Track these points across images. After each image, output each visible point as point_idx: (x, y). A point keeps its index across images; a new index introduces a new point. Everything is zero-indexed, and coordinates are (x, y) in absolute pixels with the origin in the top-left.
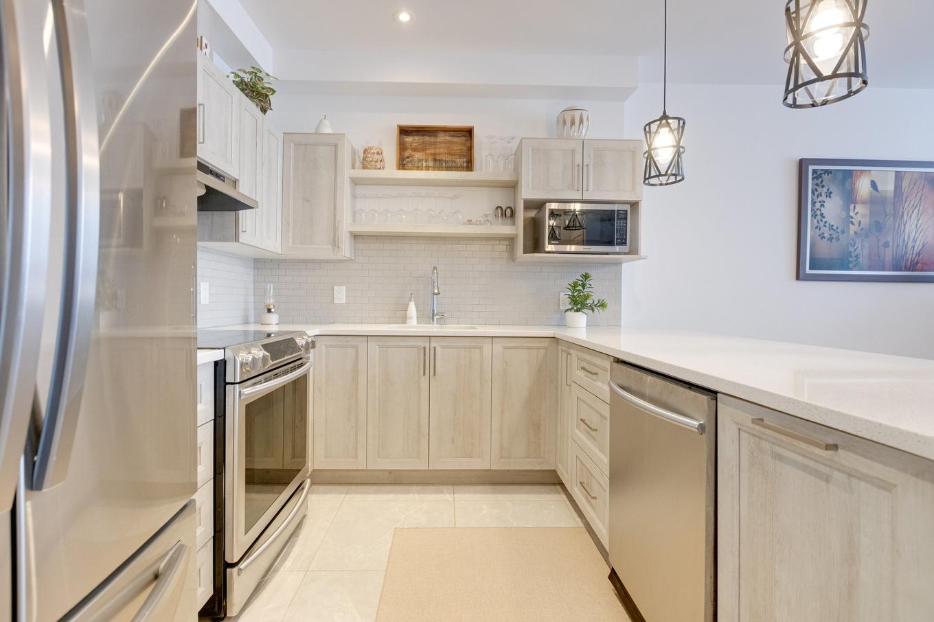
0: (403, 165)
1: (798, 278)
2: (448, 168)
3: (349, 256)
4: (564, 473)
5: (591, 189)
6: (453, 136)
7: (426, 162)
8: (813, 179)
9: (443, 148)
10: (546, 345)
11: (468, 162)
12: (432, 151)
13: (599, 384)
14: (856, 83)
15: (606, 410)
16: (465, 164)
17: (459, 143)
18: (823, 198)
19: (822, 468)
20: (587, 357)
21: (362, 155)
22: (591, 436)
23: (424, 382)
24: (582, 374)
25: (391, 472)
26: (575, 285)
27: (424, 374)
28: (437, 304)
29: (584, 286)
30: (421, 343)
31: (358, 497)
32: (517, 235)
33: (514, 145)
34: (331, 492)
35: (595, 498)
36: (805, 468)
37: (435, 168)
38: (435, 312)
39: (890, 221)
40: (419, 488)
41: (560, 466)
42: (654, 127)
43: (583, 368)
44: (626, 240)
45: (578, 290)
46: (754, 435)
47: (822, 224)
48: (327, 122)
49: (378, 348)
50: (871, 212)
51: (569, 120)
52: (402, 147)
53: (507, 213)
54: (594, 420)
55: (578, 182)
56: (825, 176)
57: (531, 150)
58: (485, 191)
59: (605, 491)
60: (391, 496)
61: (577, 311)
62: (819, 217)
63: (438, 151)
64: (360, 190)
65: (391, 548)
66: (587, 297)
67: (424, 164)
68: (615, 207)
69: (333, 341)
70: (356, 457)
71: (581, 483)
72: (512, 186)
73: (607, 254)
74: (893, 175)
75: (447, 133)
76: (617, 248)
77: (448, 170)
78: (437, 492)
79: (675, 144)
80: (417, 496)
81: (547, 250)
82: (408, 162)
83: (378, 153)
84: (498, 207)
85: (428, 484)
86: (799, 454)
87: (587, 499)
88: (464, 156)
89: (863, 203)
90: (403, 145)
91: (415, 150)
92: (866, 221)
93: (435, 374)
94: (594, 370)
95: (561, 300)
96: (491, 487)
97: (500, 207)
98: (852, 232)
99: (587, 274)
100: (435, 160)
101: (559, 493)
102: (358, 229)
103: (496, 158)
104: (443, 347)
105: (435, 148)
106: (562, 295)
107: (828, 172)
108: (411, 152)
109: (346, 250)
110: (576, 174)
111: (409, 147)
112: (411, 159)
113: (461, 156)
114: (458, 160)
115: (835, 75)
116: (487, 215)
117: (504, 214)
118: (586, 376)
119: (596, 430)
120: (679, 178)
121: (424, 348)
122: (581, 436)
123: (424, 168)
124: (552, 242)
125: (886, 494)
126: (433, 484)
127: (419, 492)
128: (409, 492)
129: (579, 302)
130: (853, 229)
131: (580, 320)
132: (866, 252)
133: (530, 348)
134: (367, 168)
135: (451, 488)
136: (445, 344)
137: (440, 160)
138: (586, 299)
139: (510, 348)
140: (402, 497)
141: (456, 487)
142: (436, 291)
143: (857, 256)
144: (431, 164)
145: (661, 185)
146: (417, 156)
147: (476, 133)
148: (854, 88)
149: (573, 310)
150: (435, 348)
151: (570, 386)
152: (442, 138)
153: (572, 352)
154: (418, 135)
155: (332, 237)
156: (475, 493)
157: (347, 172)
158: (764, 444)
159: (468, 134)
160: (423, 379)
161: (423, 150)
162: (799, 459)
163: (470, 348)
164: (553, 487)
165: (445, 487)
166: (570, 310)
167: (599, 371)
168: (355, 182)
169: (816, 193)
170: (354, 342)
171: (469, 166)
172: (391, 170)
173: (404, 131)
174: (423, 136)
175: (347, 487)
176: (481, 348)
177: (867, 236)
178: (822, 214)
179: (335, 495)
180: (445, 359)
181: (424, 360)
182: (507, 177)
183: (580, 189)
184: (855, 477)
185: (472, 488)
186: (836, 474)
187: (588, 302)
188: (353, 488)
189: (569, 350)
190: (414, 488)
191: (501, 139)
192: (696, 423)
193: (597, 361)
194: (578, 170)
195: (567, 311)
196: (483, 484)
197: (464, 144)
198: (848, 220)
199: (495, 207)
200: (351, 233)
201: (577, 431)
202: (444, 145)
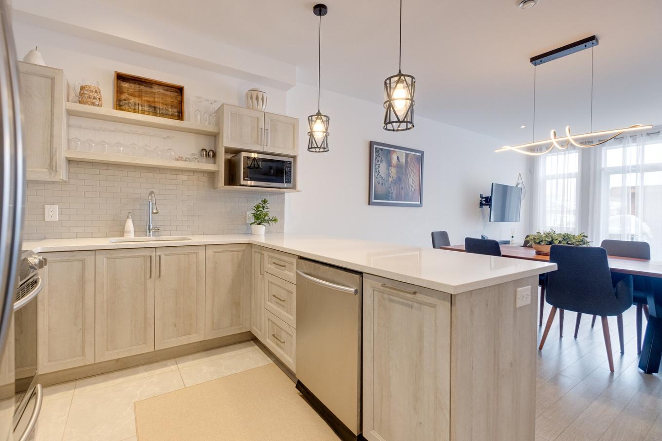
0: (120, 106)
1: (369, 204)
2: (162, 115)
3: (65, 179)
4: (259, 332)
5: (269, 145)
6: (167, 90)
7: (142, 106)
8: (376, 152)
9: (158, 97)
10: (244, 248)
11: (179, 112)
12: (148, 99)
13: (287, 272)
14: (410, 125)
15: (293, 289)
16: (176, 114)
17: (171, 97)
18: (379, 163)
19: (410, 303)
20: (277, 256)
21: (78, 90)
22: (281, 305)
23: (150, 284)
24: (273, 267)
25: (117, 360)
26: (258, 207)
27: (150, 277)
28: (152, 220)
29: (263, 208)
30: (147, 253)
31: (89, 388)
32: (218, 171)
33: (216, 106)
34: (56, 392)
35: (284, 342)
36: (403, 304)
37: (150, 113)
38: (151, 227)
39: (404, 177)
40: (145, 367)
41: (254, 327)
42: (314, 118)
43: (274, 263)
44: (291, 180)
45: (259, 211)
46: (381, 292)
47: (379, 176)
48: (38, 54)
49: (105, 259)
50: (397, 172)
51: (254, 97)
52: (119, 91)
53: (211, 155)
54: (283, 295)
55: (261, 140)
56: (380, 152)
57: (230, 114)
58: (192, 137)
59: (292, 336)
60: (121, 380)
61: (259, 224)
62: (378, 172)
63: (153, 99)
64: (74, 120)
65: (135, 418)
66: (265, 215)
67: (140, 108)
68: (285, 159)
69: (58, 257)
70: (84, 354)
71: (274, 335)
72: (215, 136)
73: (279, 188)
74: (405, 154)
75: (162, 87)
76: (286, 185)
77: (162, 116)
78: (162, 367)
79: (325, 131)
80: (145, 373)
81: (242, 183)
82: (125, 104)
83: (96, 92)
84: (203, 150)
85: (152, 362)
86: (400, 298)
87: (278, 345)
88: (175, 107)
89: (394, 167)
90: (120, 89)
91: (132, 95)
92: (395, 176)
93: (160, 276)
94: (283, 264)
95: (247, 217)
96: (204, 353)
97: (205, 150)
98: (390, 181)
99: (265, 200)
100: (150, 106)
101: (253, 346)
102: (73, 155)
103: (202, 114)
104: (166, 255)
105: (151, 97)
106: (249, 213)
107: (381, 149)
108: (127, 96)
109: (63, 174)
110: (260, 134)
111: (126, 91)
112: (127, 102)
113: (173, 106)
114: (170, 110)
115: (403, 121)
116: (194, 155)
117: (208, 155)
118: (276, 268)
119: (284, 301)
120: (325, 150)
121: (151, 257)
122: (273, 306)
123: (140, 112)
124: (246, 179)
125: (433, 309)
126: (157, 361)
127: (146, 371)
128: (137, 373)
129: (260, 218)
130: (391, 179)
131: (261, 229)
132: (395, 191)
133: (232, 251)
134: (85, 103)
135: (173, 361)
136: (168, 253)
137: (154, 107)
138: (265, 216)
139: (219, 252)
140: (132, 377)
141: (178, 359)
142: (155, 211)
143: (392, 193)
144: (146, 109)
145: (316, 152)
146: (133, 100)
147: (186, 92)
148: (409, 127)
149: (256, 223)
150: (160, 256)
151: (263, 274)
152: (156, 89)
153: (264, 252)
154: (135, 83)
155: (48, 161)
156: (193, 360)
157: (64, 104)
158: (385, 296)
159: (179, 91)
160: (149, 281)
161: (139, 97)
162: (401, 300)
163: (188, 254)
164: (248, 343)
165: (168, 361)
166: (254, 223)
167: (287, 265)
168: (70, 113)
169: (377, 160)
170: (80, 256)
171: (180, 116)
172: (107, 108)
173: (121, 78)
174: (140, 84)
175: (73, 383)
176: (197, 254)
177: (395, 184)
178: (379, 171)
179: (62, 393)
180: (168, 264)
181: (151, 266)
182: (211, 129)
183: (263, 144)
184: (422, 304)
185: (190, 357)
186: (416, 305)
187: (266, 218)
188: (79, 382)
189: (261, 251)
190: (141, 368)
191: (206, 101)
192: (353, 290)
193: (285, 258)
194: (261, 132)
195: (251, 224)
196: (198, 352)
197: (175, 98)
198: (388, 175)
199: (201, 149)
200: (66, 158)
201: (269, 303)
202: (158, 96)
